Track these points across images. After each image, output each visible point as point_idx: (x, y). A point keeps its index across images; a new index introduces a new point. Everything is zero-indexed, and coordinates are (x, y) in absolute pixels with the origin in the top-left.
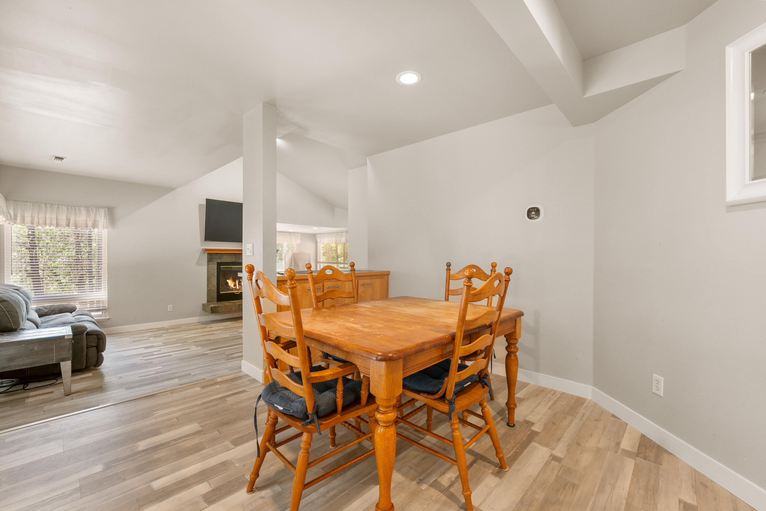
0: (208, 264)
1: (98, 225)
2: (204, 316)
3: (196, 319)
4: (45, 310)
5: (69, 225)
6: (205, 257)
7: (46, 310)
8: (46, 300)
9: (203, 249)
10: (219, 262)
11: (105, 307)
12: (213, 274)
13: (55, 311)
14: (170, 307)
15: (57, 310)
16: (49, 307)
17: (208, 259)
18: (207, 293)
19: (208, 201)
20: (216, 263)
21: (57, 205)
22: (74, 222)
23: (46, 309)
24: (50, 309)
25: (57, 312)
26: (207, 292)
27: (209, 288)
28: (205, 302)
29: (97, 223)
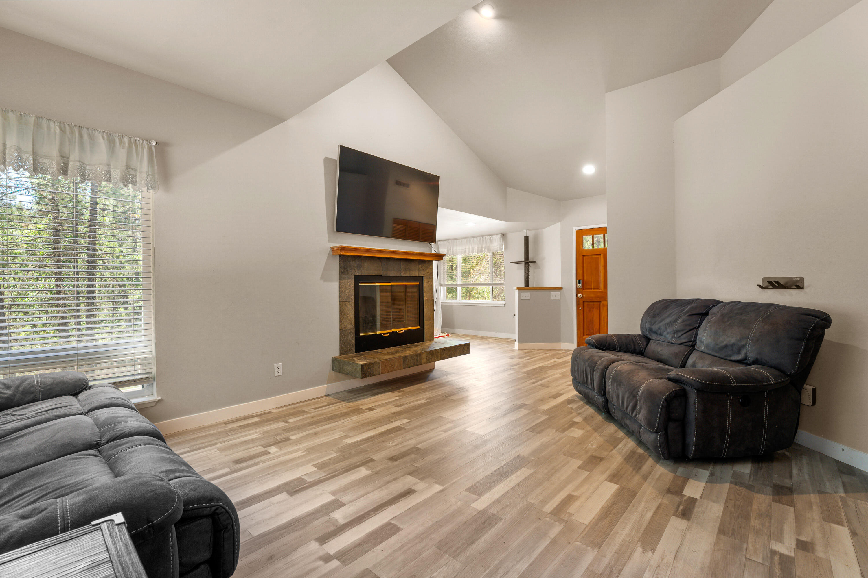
0: (340, 279)
1: (136, 179)
2: (335, 381)
3: (321, 389)
4: (5, 391)
5: (67, 171)
6: (336, 264)
7: (9, 392)
8: (9, 362)
9: (332, 248)
10: (357, 274)
11: (151, 373)
12: (349, 298)
13: (33, 392)
14: (278, 368)
15: (38, 392)
16: (17, 382)
17: (340, 268)
18: (340, 337)
19: (344, 151)
20: (353, 276)
21: (33, 118)
22: (78, 164)
23: (8, 387)
24: (18, 387)
25: (38, 394)
26: (340, 334)
27: (343, 326)
28: (337, 354)
29: (132, 172)
